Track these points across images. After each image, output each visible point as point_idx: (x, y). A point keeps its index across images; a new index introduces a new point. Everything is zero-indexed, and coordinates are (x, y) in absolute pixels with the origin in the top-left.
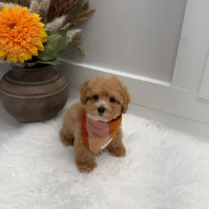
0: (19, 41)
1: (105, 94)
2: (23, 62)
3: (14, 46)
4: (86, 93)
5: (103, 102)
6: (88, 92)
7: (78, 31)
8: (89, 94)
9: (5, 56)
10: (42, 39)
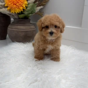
0: (16, 3)
2: (17, 13)
3: (13, 5)
8: (43, 26)
9: (10, 10)
10: (25, 5)
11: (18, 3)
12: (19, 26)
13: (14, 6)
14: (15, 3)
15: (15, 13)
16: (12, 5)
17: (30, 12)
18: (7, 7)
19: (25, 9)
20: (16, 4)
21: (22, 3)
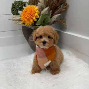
1: (45, 35)
4: (36, 35)
5: (45, 39)
6: (37, 34)
9: (24, 23)
10: (35, 16)
11: (28, 16)
15: (30, 25)
16: (24, 19)
19: (36, 21)
20: (27, 18)
21: (31, 16)
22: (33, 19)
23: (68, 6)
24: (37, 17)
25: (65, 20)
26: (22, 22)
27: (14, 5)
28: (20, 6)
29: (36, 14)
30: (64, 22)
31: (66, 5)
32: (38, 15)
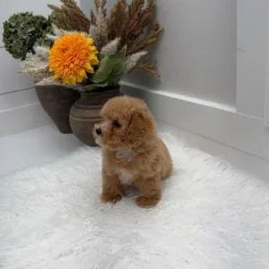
0: (68, 64)
7: (143, 53)
9: (60, 79)
10: (91, 61)
11: (73, 62)
12: (87, 111)
13: (67, 70)
14: (65, 63)
15: (76, 83)
16: (62, 68)
17: (105, 78)
18: (53, 73)
19: (93, 72)
20: (68, 66)
21: (82, 62)
22: (85, 68)
23: (163, 31)
24: (94, 64)
25: (156, 62)
26: (56, 77)
27: (11, 26)
28: (29, 30)
29: (93, 57)
30: (152, 69)
31: (156, 30)
32: (96, 58)
